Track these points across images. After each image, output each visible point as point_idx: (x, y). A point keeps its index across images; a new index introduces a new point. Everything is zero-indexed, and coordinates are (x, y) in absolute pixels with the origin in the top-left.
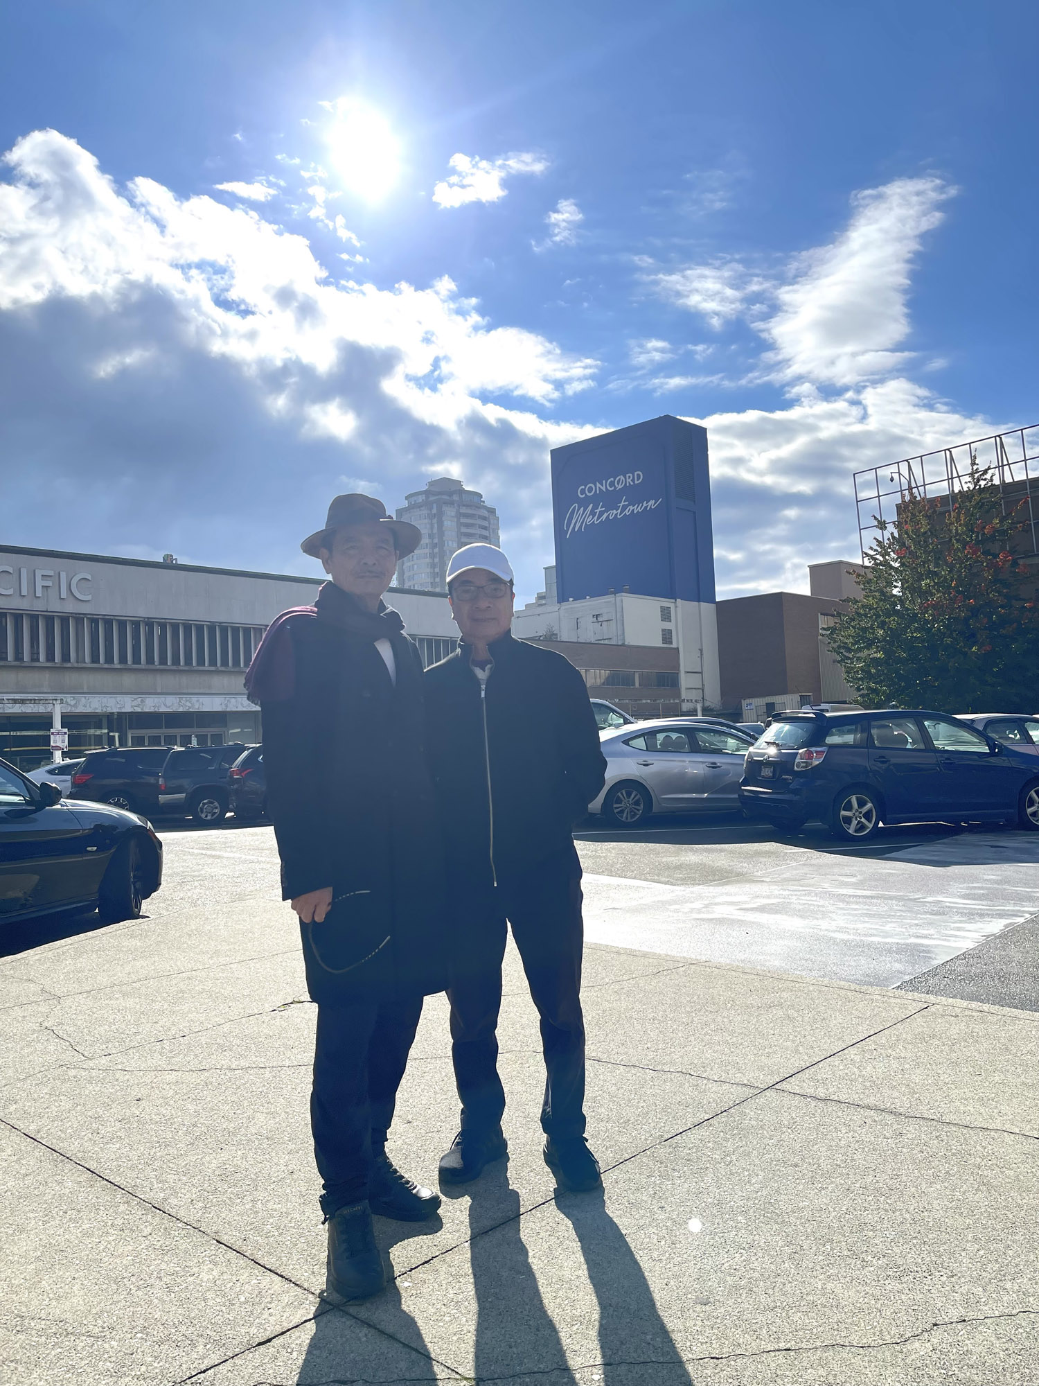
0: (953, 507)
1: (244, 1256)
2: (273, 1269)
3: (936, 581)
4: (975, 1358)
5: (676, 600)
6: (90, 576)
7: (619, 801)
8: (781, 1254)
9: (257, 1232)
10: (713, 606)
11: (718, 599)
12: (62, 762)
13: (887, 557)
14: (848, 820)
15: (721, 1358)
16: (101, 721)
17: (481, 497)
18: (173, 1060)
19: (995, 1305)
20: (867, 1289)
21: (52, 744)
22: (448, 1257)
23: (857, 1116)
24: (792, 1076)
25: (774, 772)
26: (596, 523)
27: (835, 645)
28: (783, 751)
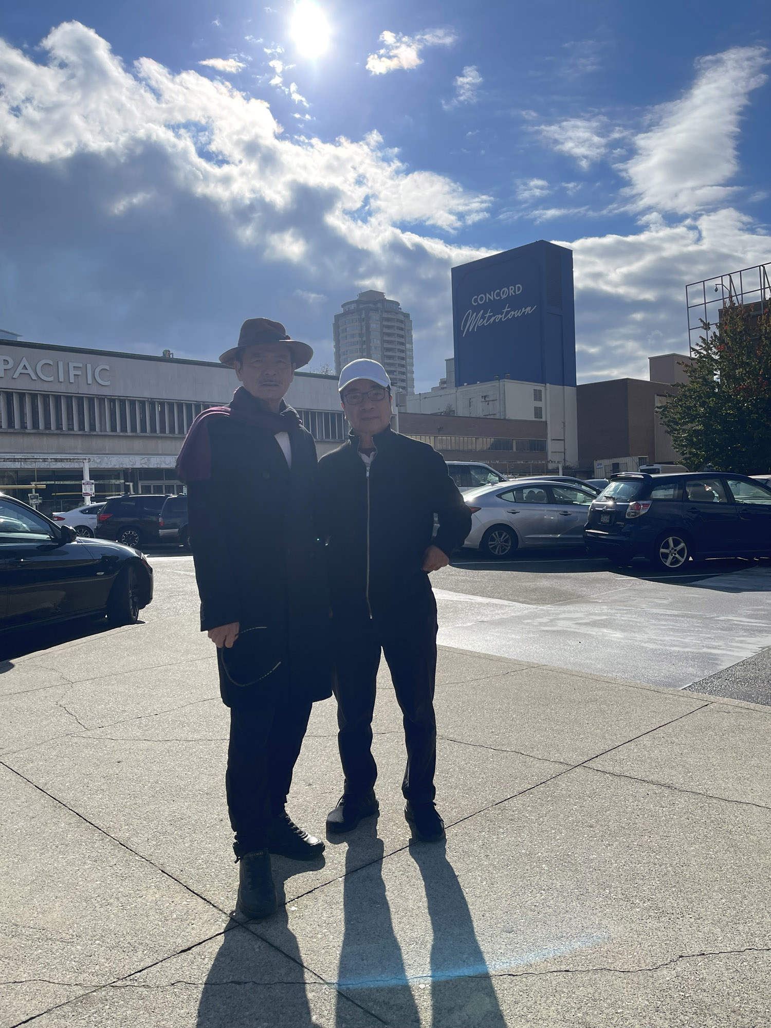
0: (764, 311)
1: (180, 883)
2: (199, 893)
3: (748, 370)
4: (708, 984)
5: (546, 384)
6: (108, 367)
7: (493, 539)
8: (571, 895)
9: (191, 865)
10: (574, 389)
11: (579, 383)
12: (91, 505)
13: (709, 351)
14: (666, 556)
15: (517, 975)
16: (119, 474)
17: (399, 304)
18: (146, 733)
19: (728, 942)
20: (633, 925)
21: (83, 491)
22: (326, 889)
23: (643, 789)
24: (597, 757)
25: (610, 520)
26: (485, 325)
27: (667, 420)
28: (617, 503)
